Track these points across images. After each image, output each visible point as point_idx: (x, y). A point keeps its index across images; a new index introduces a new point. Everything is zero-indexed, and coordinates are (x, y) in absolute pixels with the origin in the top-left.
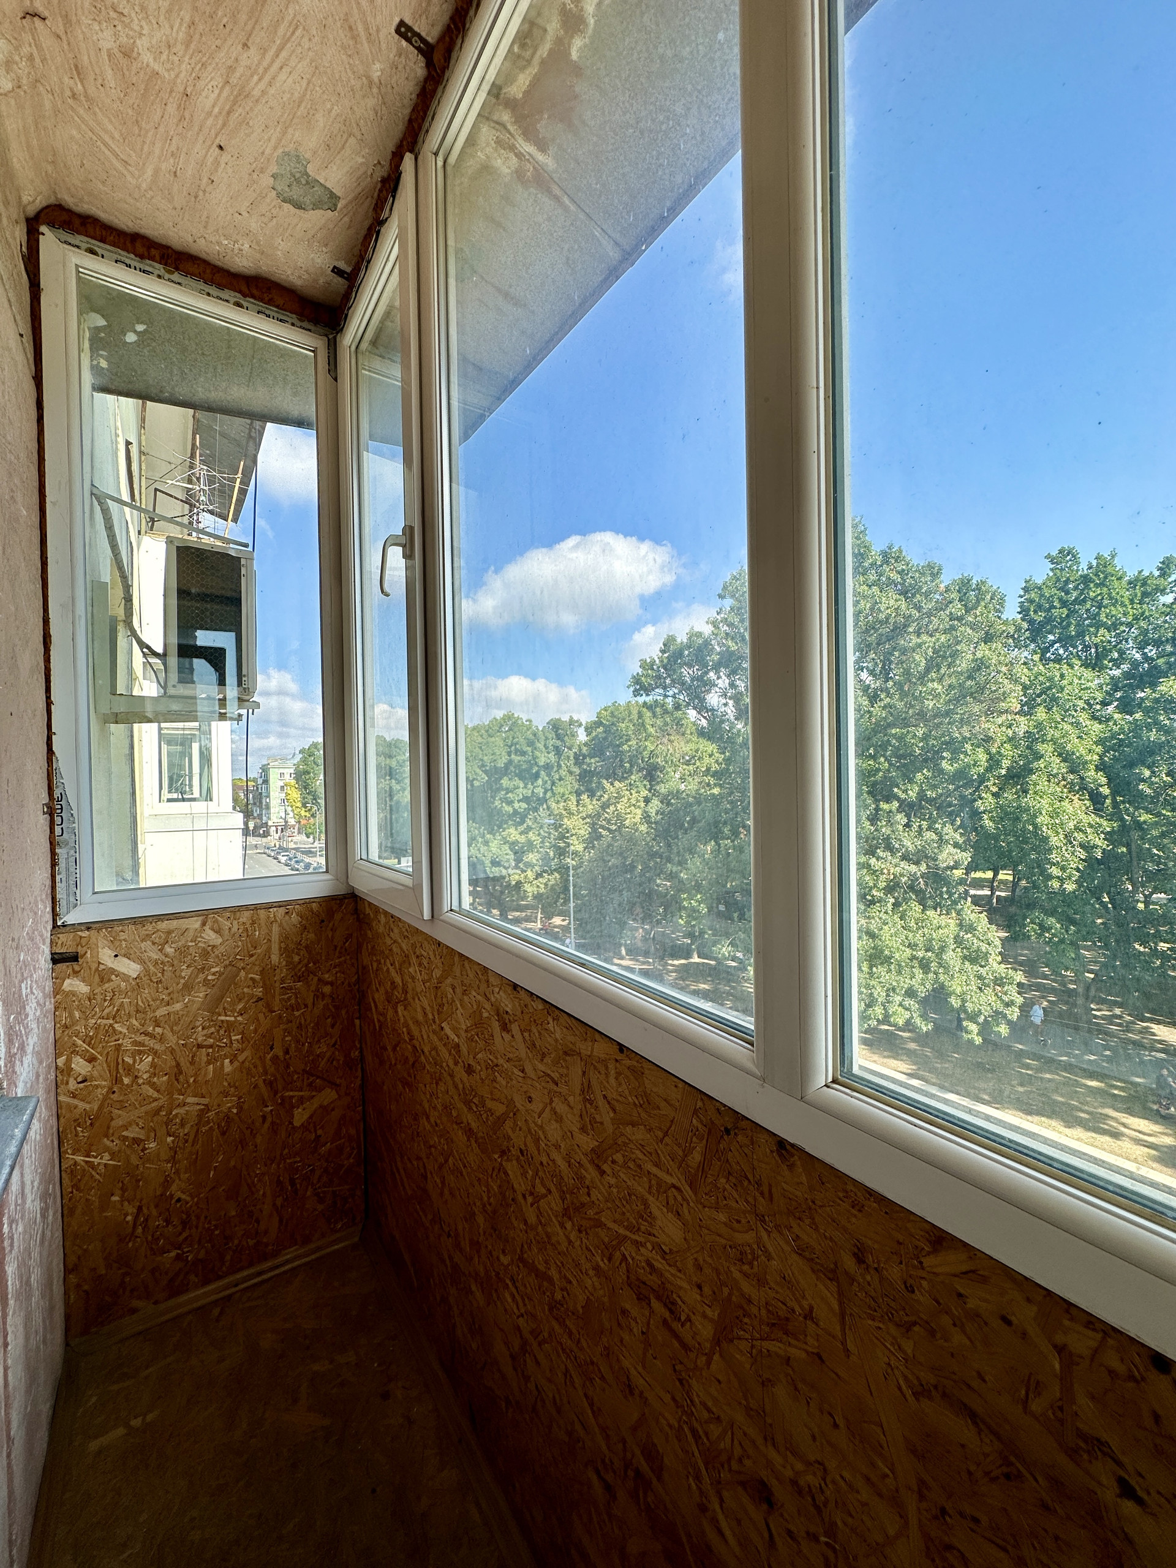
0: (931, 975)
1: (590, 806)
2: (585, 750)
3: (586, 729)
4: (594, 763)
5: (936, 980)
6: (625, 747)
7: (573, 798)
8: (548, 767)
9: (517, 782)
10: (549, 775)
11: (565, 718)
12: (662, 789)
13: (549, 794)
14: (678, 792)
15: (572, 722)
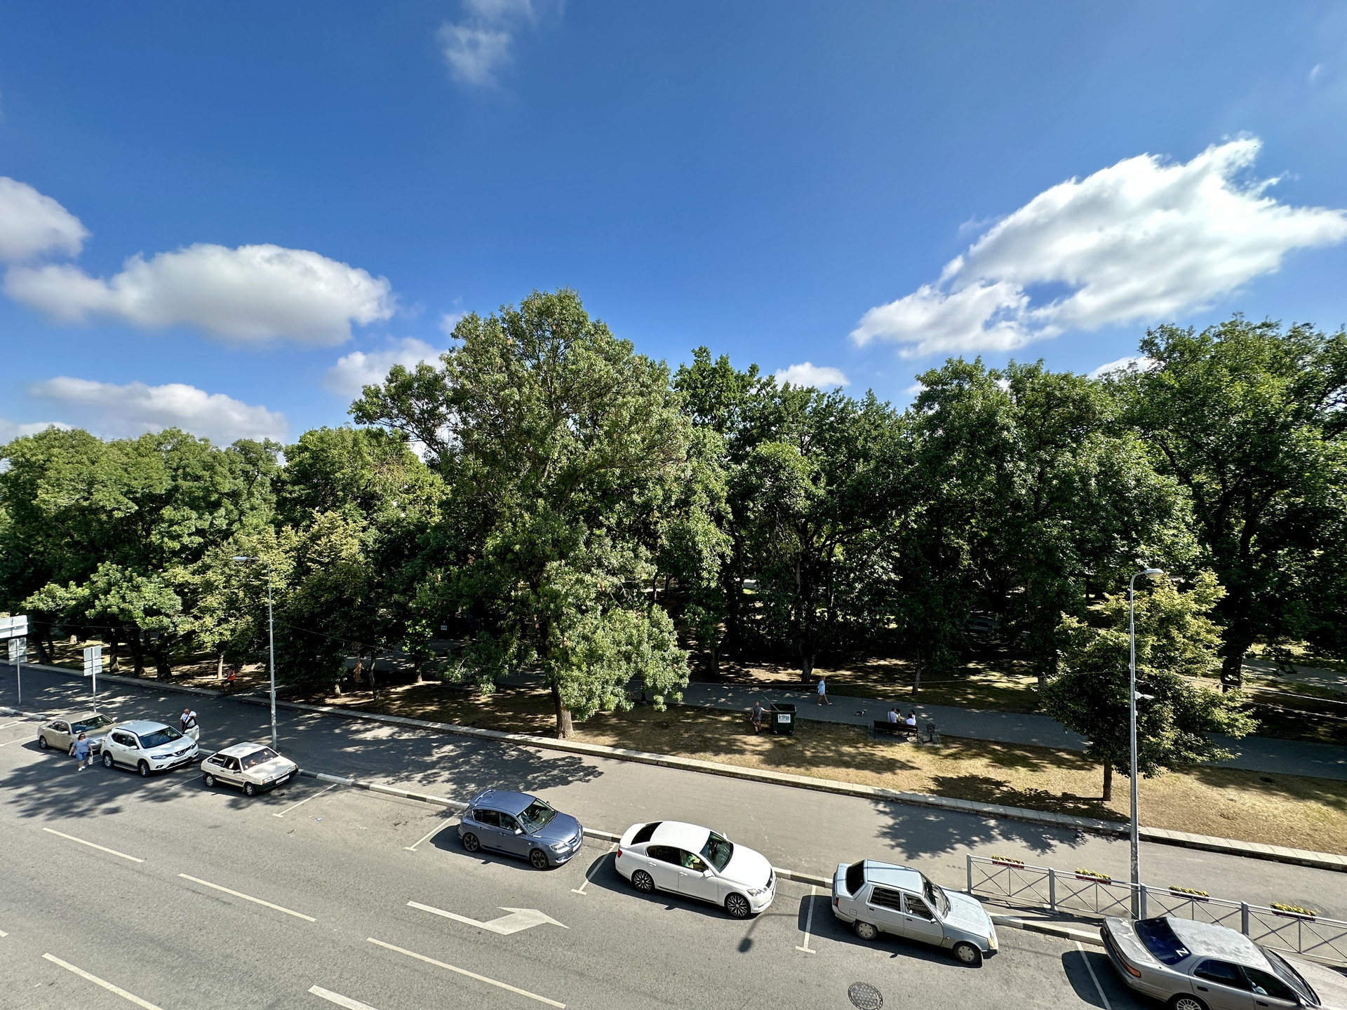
0: (632, 665)
1: (294, 537)
2: (285, 476)
3: (286, 453)
4: (298, 491)
5: (636, 668)
6: (338, 475)
7: (272, 529)
8: (234, 495)
9: (187, 511)
10: (236, 504)
11: (259, 439)
12: (381, 517)
13: (236, 526)
14: (398, 520)
15: (267, 445)
